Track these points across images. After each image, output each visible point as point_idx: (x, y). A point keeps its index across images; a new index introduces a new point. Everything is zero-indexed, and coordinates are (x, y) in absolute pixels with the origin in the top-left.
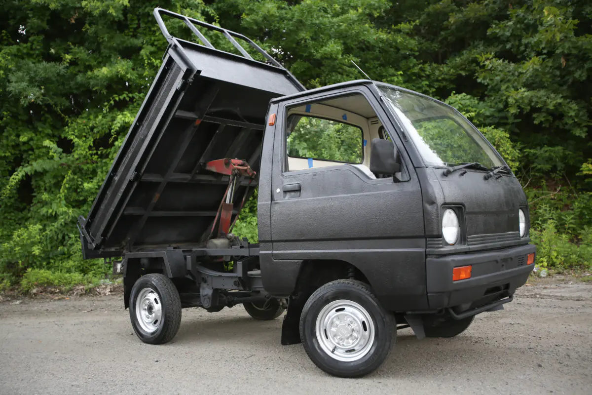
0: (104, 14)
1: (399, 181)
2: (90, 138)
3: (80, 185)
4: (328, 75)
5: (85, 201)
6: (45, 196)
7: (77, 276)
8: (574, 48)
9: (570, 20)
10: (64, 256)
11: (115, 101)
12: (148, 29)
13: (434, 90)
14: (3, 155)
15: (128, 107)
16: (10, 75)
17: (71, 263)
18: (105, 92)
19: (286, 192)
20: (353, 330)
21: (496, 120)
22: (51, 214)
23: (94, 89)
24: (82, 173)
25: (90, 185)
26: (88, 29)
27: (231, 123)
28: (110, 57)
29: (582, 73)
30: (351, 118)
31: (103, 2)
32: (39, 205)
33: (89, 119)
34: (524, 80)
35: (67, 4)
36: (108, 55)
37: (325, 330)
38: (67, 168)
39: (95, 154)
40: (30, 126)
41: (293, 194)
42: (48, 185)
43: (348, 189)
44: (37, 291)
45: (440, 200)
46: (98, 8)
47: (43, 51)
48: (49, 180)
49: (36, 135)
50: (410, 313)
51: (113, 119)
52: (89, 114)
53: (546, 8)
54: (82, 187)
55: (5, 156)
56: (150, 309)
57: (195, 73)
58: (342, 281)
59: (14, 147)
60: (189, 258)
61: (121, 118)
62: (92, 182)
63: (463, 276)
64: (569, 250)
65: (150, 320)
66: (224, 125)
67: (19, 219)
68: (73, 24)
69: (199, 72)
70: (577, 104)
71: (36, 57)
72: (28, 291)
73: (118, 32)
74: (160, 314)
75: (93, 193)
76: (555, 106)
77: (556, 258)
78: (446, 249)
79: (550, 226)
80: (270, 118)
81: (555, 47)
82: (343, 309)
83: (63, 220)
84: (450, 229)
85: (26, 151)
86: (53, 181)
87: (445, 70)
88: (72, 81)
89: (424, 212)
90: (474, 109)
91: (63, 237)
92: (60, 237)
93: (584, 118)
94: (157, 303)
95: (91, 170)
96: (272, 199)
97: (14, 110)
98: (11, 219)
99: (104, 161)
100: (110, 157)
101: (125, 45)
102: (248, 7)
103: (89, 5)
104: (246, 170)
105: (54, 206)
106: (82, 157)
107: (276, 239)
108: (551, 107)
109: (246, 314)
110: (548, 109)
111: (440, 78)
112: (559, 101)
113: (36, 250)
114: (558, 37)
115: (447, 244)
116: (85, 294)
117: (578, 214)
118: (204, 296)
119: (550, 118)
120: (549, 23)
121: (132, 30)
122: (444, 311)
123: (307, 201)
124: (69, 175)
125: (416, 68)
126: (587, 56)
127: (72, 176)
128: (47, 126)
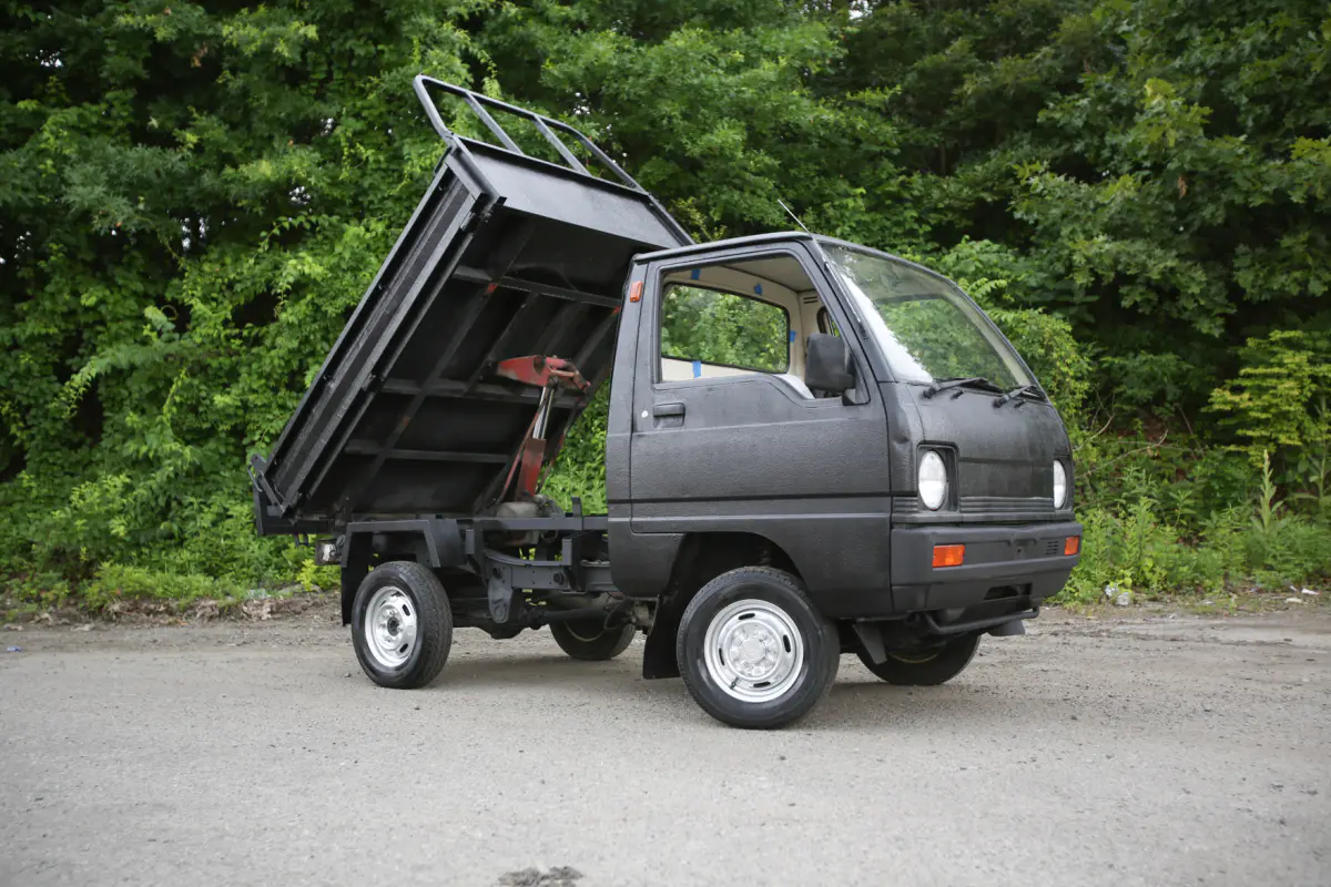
0: (265, 53)
1: (852, 404)
2: (226, 303)
3: (204, 399)
4: (711, 190)
5: (211, 432)
6: (132, 419)
7: (202, 581)
8: (1203, 160)
9: (1195, 108)
10: (168, 542)
11: (282, 229)
12: (347, 86)
13: (928, 228)
14: (44, 331)
15: (305, 243)
16: (67, 169)
17: (186, 555)
18: (260, 210)
19: (657, 417)
20: (767, 651)
21: (1050, 297)
22: (146, 456)
23: (240, 205)
24: (207, 375)
25: (227, 399)
26: (228, 80)
27: (550, 292)
28: (271, 138)
29: (1217, 210)
30: (770, 290)
31: (263, 29)
32: (118, 436)
33: (223, 265)
34: (1106, 220)
35: (188, 30)
36: (266, 134)
37: (720, 651)
38: (177, 363)
39: (235, 337)
40: (98, 274)
41: (670, 420)
42: (136, 396)
43: (765, 413)
44: (122, 608)
45: (916, 437)
46: (253, 40)
47: (132, 120)
48: (137, 387)
49: (112, 293)
50: (862, 620)
51: (277, 267)
52: (223, 254)
53: (1149, 81)
54: (207, 402)
55: (47, 335)
56: (393, 625)
57: (495, 201)
58: (751, 568)
59: (65, 316)
60: (470, 533)
61: (295, 267)
62: (229, 393)
63: (950, 560)
64: (1177, 556)
65: (391, 646)
66: (536, 295)
67: (71, 465)
68: (197, 68)
69: (503, 199)
70: (1206, 270)
71: (117, 134)
72: (102, 607)
73: (287, 87)
74: (413, 633)
75: (229, 416)
76: (1162, 273)
77: (1152, 571)
78: (923, 516)
79: (1142, 508)
80: (633, 287)
81: (1167, 158)
82: (752, 616)
83: (171, 469)
84: (931, 483)
85: (87, 325)
86: (147, 389)
87: (952, 189)
88: (191, 184)
89: (891, 453)
90: (1006, 273)
91: (168, 504)
92: (162, 501)
93: (1221, 299)
94: (408, 613)
95: (226, 368)
96: (633, 429)
97: (72, 240)
98: (54, 464)
99: (255, 350)
100: (268, 342)
101: (302, 116)
102: (555, 47)
103: (235, 34)
104: (571, 379)
105: (152, 439)
106: (207, 340)
107: (638, 497)
108: (1155, 275)
109: (557, 651)
110: (1149, 279)
111: (941, 205)
112: (1170, 263)
113: (118, 527)
114: (1173, 137)
115: (925, 508)
116: (219, 616)
117: (1200, 488)
118: (495, 602)
119: (1153, 296)
120: (1155, 111)
121: (315, 84)
122: (918, 618)
123: (695, 432)
124: (181, 379)
125: (892, 182)
126: (1226, 176)
127: (187, 380)
128: (133, 274)
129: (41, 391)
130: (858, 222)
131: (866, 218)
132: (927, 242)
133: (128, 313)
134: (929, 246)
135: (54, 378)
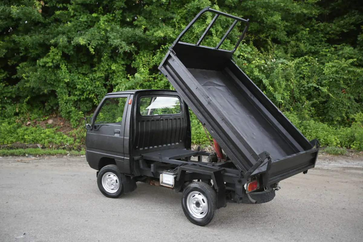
2: (147, 68)
4: (268, 30)
11: (163, 48)
12: (175, 6)
13: (326, 39)
14: (101, 75)
18: (157, 44)
23: (151, 42)
26: (147, 8)
28: (158, 23)
47: (121, 19)
49: (117, 65)
52: (144, 54)
59: (106, 71)
67: (109, 109)
68: (137, 4)
71: (117, 22)
85: (111, 73)
99: (156, 81)
100: (159, 79)
101: (167, 17)
111: (330, 33)
121: (166, 6)
125: (316, 26)
128: (121, 59)
129: (101, 91)
130: (307, 38)
131: (308, 36)
132: (325, 43)
133: (121, 70)
134: (326, 44)
135: (104, 87)
